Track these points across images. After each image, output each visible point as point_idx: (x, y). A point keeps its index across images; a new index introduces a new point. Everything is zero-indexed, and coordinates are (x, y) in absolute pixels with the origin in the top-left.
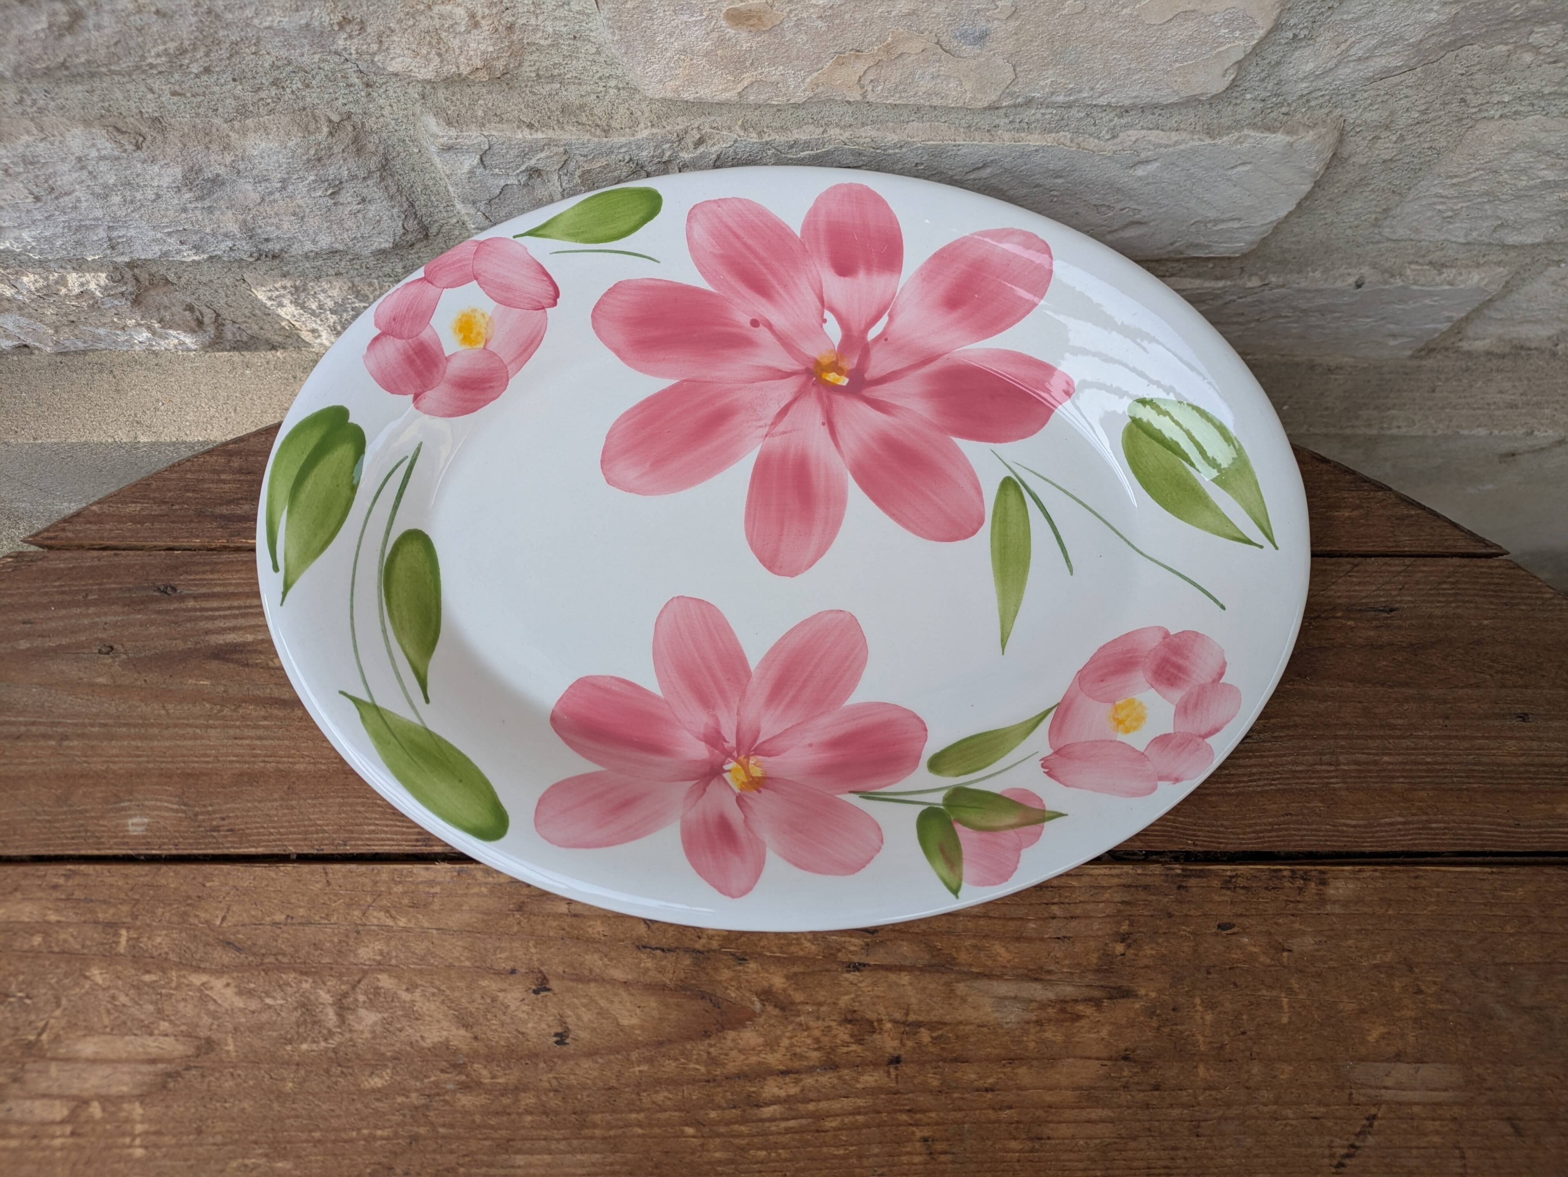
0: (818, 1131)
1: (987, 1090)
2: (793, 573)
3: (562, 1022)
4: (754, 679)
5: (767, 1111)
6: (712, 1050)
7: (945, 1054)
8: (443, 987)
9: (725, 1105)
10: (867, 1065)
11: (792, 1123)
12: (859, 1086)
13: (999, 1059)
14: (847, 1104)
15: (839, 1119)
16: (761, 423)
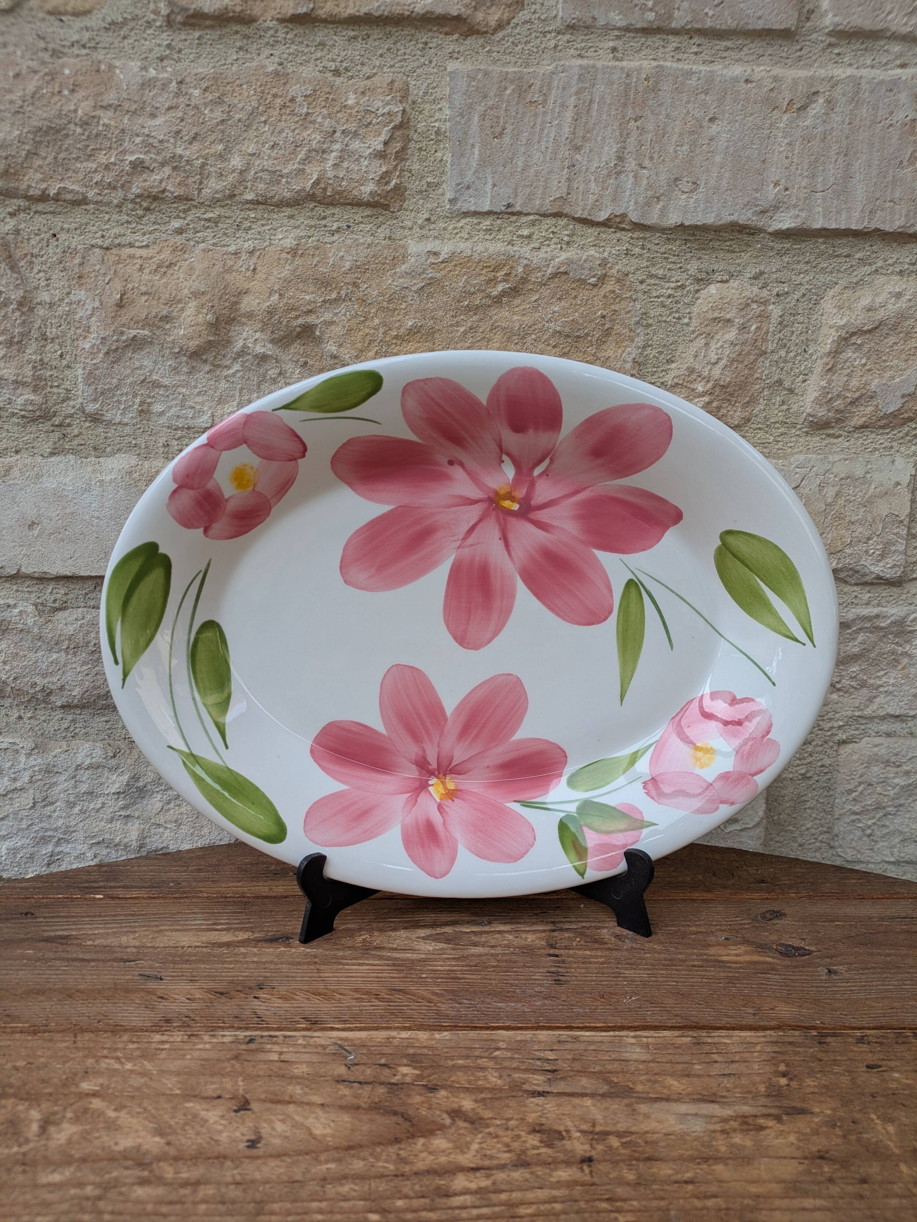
0: (512, 1217)
1: (686, 1182)
2: (477, 647)
3: (257, 1131)
4: (449, 722)
5: (457, 1201)
6: (401, 1152)
7: (637, 1155)
8: (150, 1108)
9: (413, 1195)
10: (559, 1163)
11: (485, 1211)
12: (552, 1179)
13: (692, 1159)
14: (542, 1194)
15: (534, 1207)
16: (455, 538)
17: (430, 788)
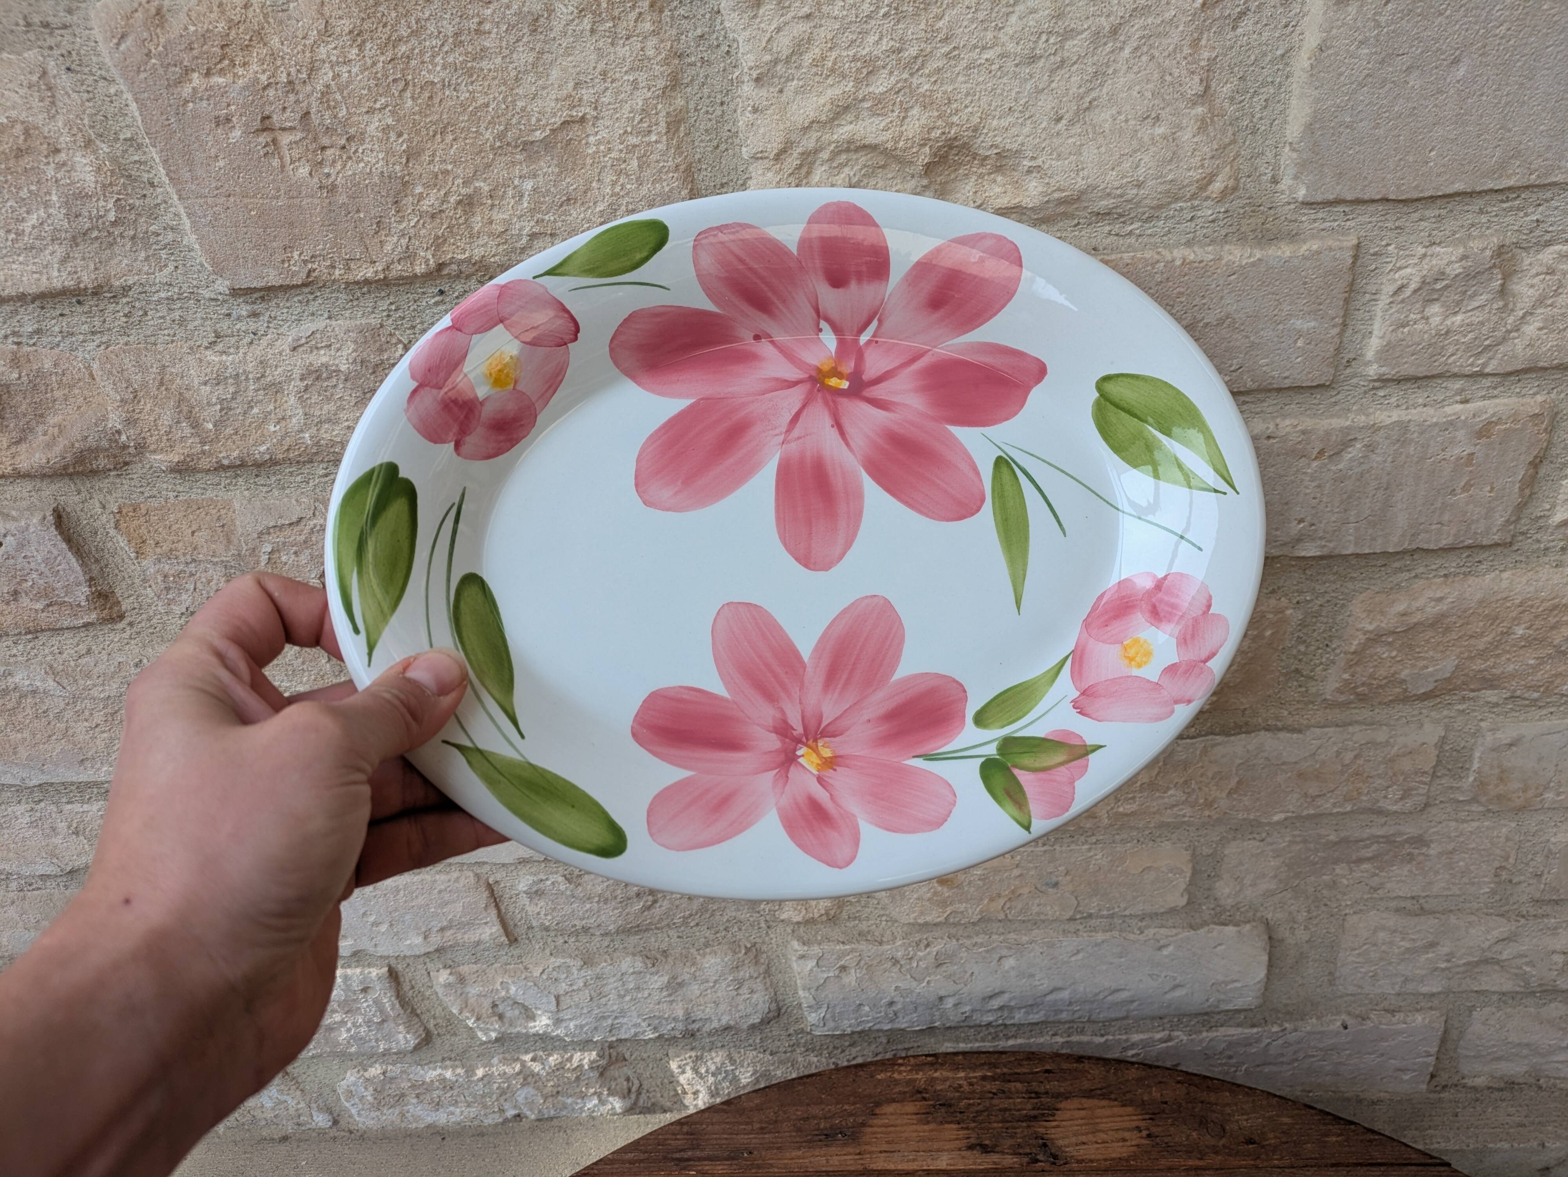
2: (826, 566)
4: (809, 669)
16: (777, 431)
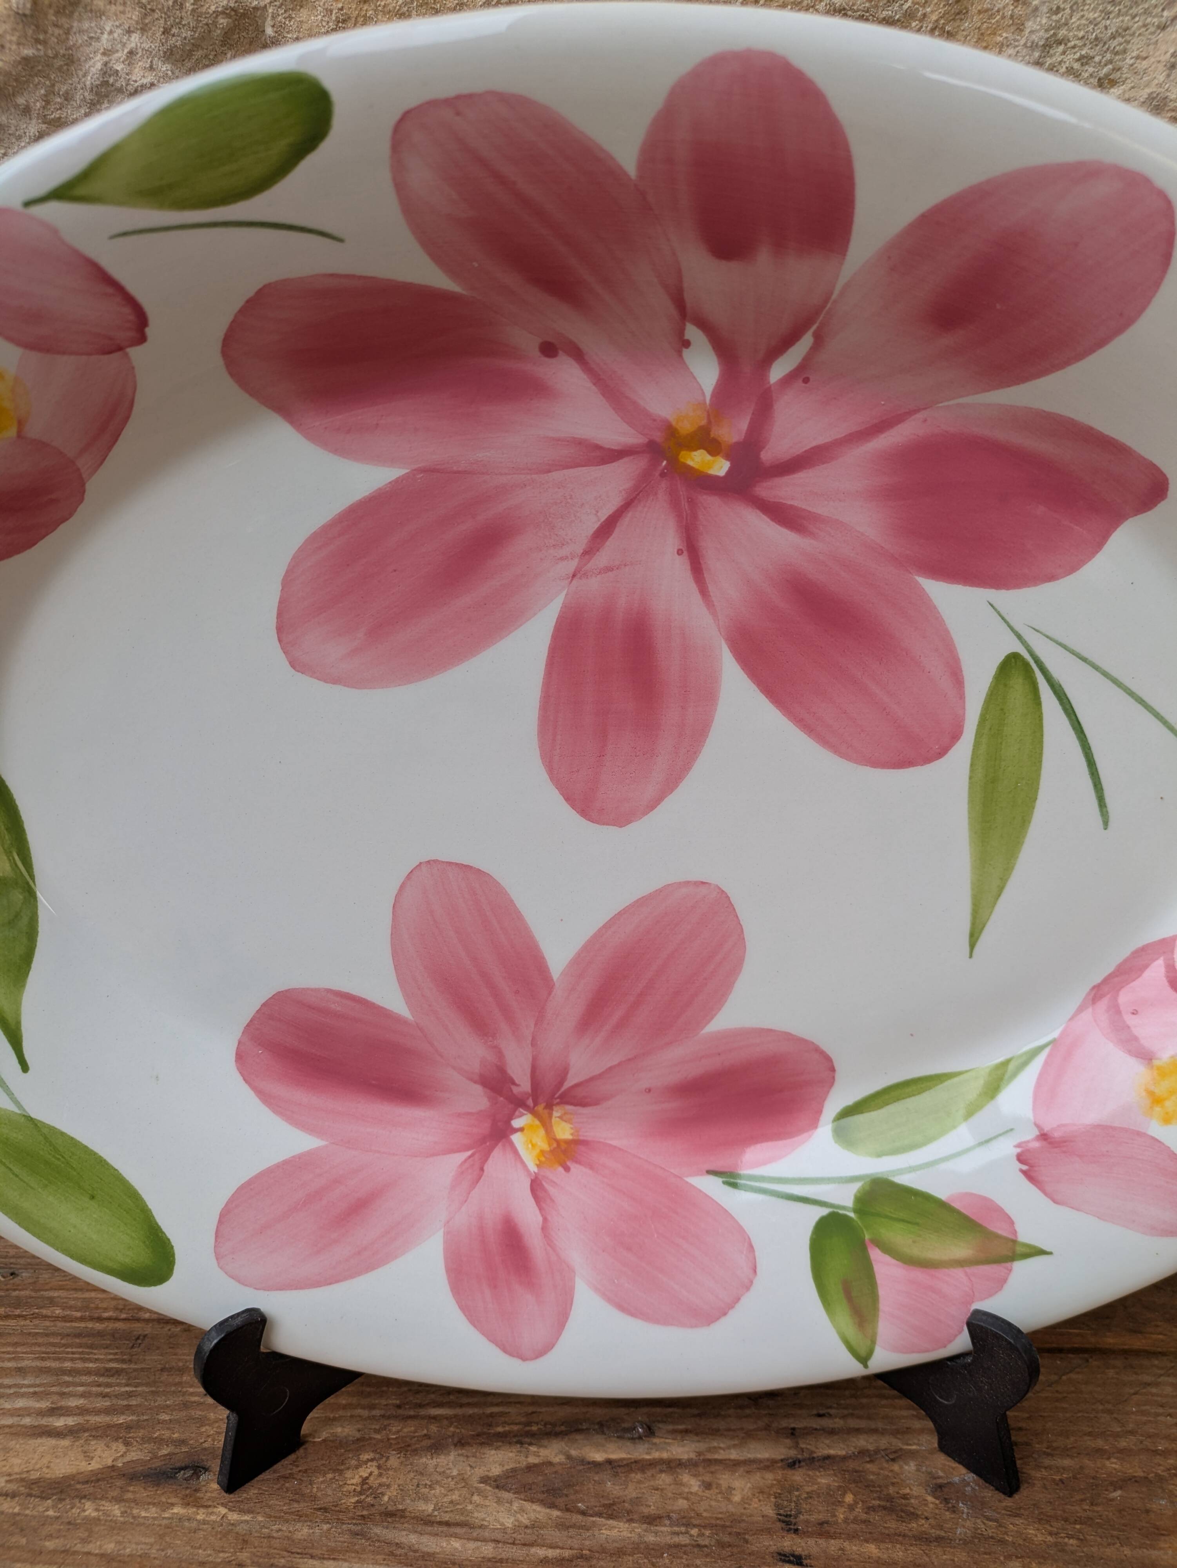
2: (622, 818)
4: (558, 992)
16: (565, 551)
17: (516, 1138)
